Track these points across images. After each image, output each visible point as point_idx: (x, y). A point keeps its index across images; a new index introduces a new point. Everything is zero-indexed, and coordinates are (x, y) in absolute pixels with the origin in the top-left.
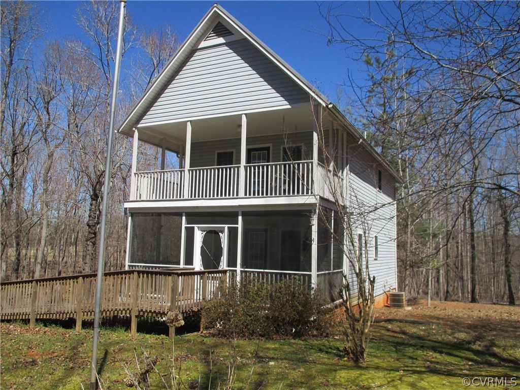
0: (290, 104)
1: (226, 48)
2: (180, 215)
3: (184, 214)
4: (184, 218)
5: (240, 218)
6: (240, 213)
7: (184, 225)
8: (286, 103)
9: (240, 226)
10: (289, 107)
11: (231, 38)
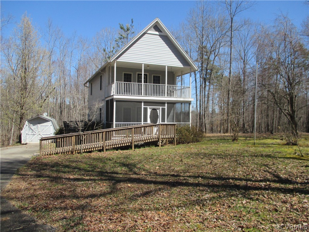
0: (183, 66)
1: (159, 37)
2: (141, 102)
3: (143, 102)
4: (143, 104)
5: (166, 105)
6: (166, 103)
7: (143, 107)
8: (182, 65)
9: (166, 107)
10: (183, 67)
11: (161, 34)
